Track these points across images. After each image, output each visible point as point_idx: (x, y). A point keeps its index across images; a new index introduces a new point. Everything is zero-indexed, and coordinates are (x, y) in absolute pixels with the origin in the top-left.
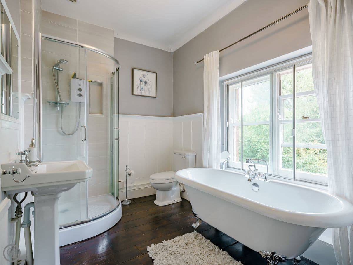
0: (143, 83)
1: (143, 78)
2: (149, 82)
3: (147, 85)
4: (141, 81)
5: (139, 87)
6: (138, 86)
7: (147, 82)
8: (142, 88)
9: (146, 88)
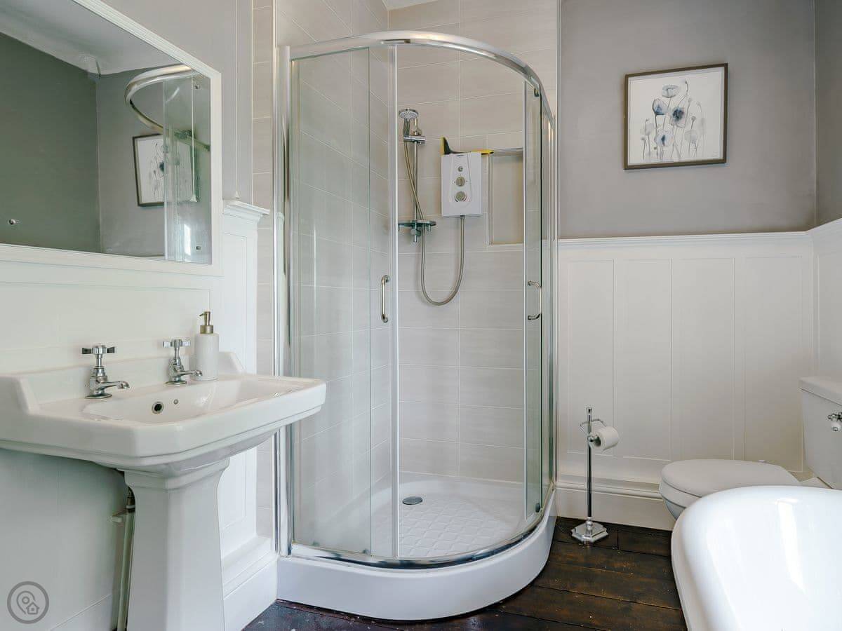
0: (666, 119)
1: (666, 100)
2: (692, 111)
3: (682, 122)
4: (657, 113)
5: (653, 135)
6: (648, 135)
7: (685, 111)
8: (663, 139)
9: (678, 134)
